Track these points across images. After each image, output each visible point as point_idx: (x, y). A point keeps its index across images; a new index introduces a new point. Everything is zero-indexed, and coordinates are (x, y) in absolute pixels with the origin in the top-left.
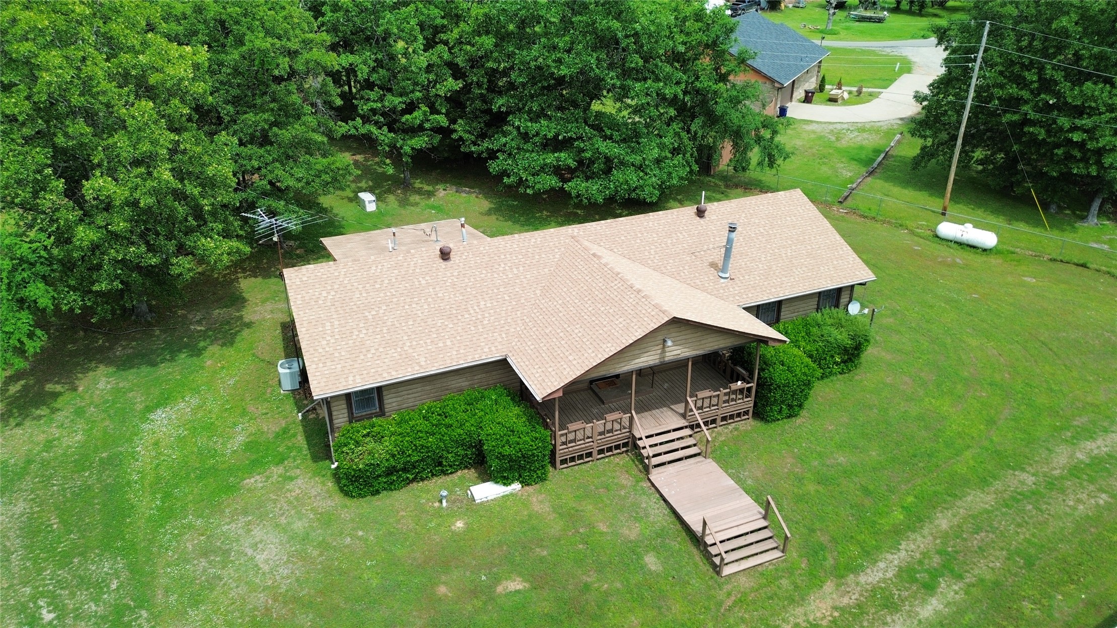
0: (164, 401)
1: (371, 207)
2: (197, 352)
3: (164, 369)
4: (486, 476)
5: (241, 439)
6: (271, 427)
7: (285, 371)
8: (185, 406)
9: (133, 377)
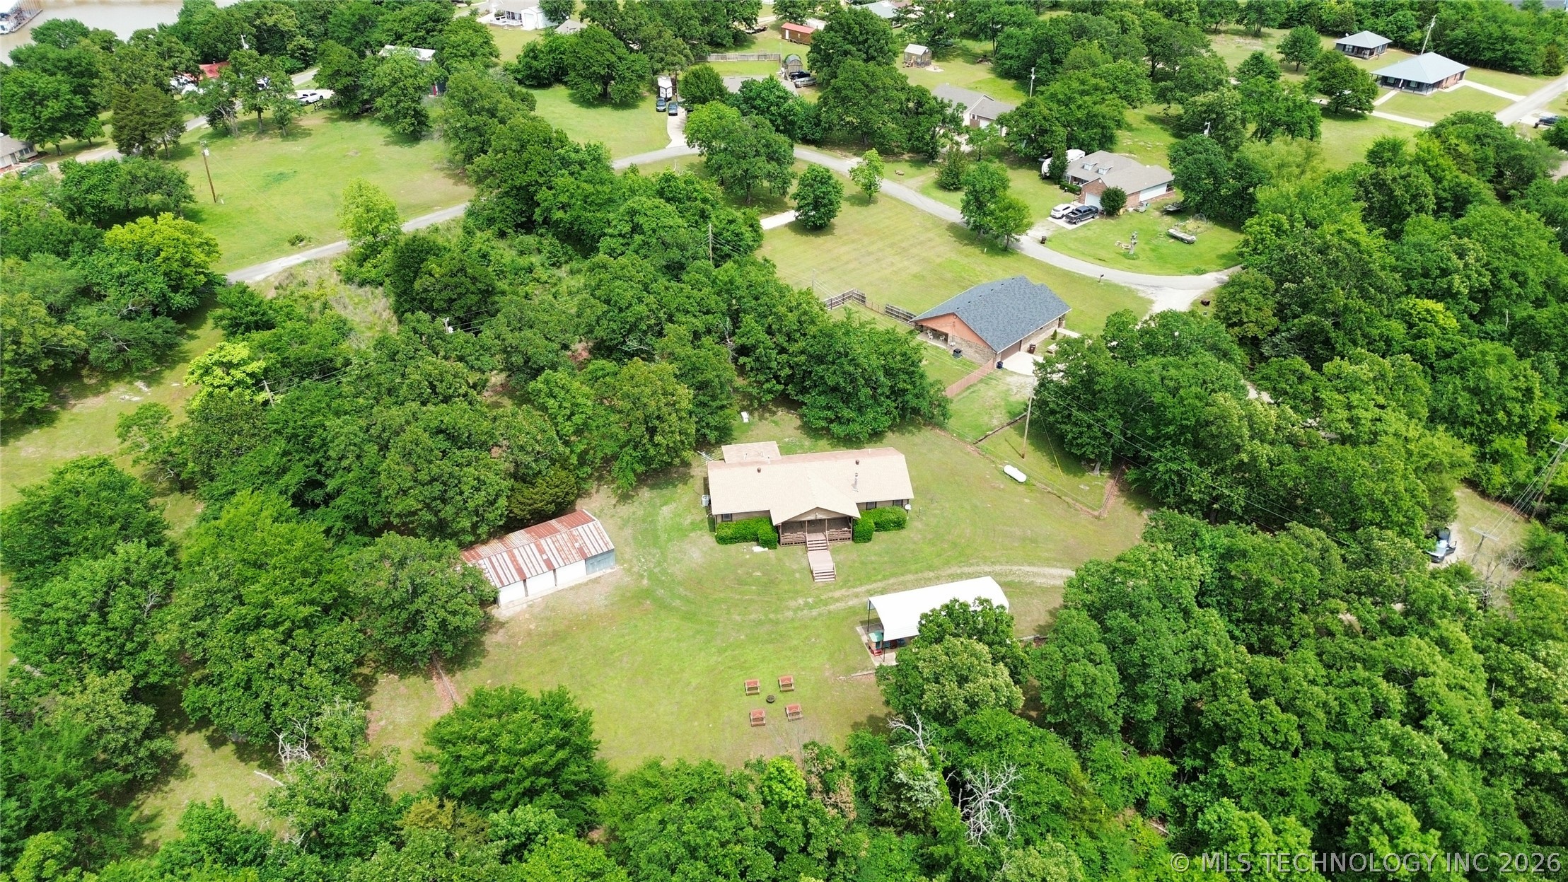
0: (665, 504)
1: (746, 420)
2: (675, 486)
3: (664, 491)
4: (759, 544)
5: (689, 521)
6: (698, 518)
7: (704, 500)
8: (672, 506)
9: (655, 493)
